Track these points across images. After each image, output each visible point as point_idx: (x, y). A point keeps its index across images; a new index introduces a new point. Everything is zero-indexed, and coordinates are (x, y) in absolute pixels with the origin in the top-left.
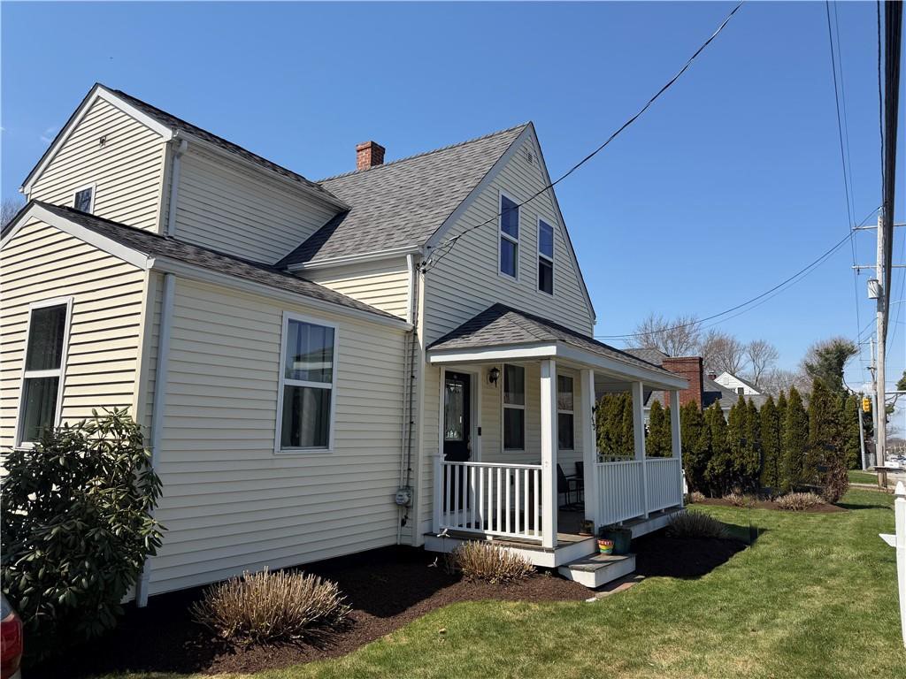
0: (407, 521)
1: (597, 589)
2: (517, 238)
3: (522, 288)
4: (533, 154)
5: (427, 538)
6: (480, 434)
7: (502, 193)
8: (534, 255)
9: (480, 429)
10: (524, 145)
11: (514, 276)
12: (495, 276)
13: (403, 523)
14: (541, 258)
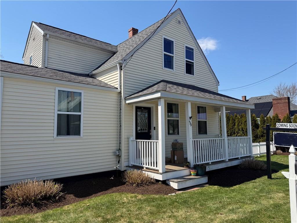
0: (120, 161)
1: (179, 190)
2: (173, 54)
3: (176, 73)
4: (181, 20)
5: (127, 167)
6: (155, 129)
7: (164, 37)
8: (183, 60)
9: (155, 127)
10: (176, 17)
11: (173, 69)
12: (162, 70)
13: (119, 162)
14: (186, 61)
